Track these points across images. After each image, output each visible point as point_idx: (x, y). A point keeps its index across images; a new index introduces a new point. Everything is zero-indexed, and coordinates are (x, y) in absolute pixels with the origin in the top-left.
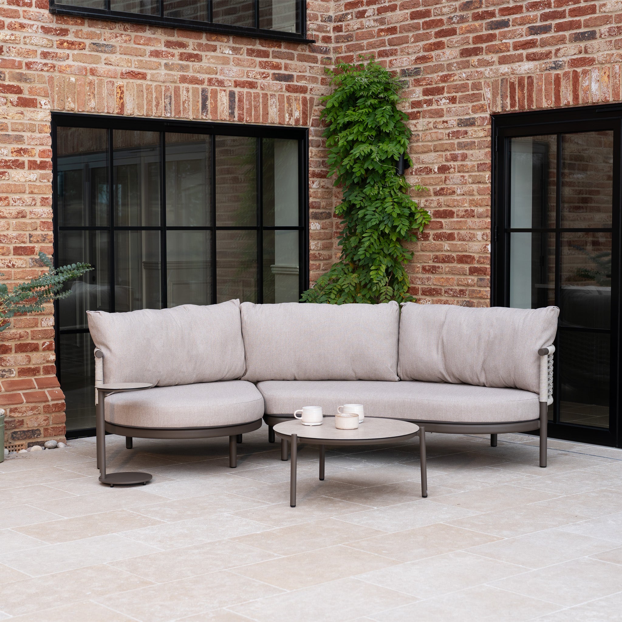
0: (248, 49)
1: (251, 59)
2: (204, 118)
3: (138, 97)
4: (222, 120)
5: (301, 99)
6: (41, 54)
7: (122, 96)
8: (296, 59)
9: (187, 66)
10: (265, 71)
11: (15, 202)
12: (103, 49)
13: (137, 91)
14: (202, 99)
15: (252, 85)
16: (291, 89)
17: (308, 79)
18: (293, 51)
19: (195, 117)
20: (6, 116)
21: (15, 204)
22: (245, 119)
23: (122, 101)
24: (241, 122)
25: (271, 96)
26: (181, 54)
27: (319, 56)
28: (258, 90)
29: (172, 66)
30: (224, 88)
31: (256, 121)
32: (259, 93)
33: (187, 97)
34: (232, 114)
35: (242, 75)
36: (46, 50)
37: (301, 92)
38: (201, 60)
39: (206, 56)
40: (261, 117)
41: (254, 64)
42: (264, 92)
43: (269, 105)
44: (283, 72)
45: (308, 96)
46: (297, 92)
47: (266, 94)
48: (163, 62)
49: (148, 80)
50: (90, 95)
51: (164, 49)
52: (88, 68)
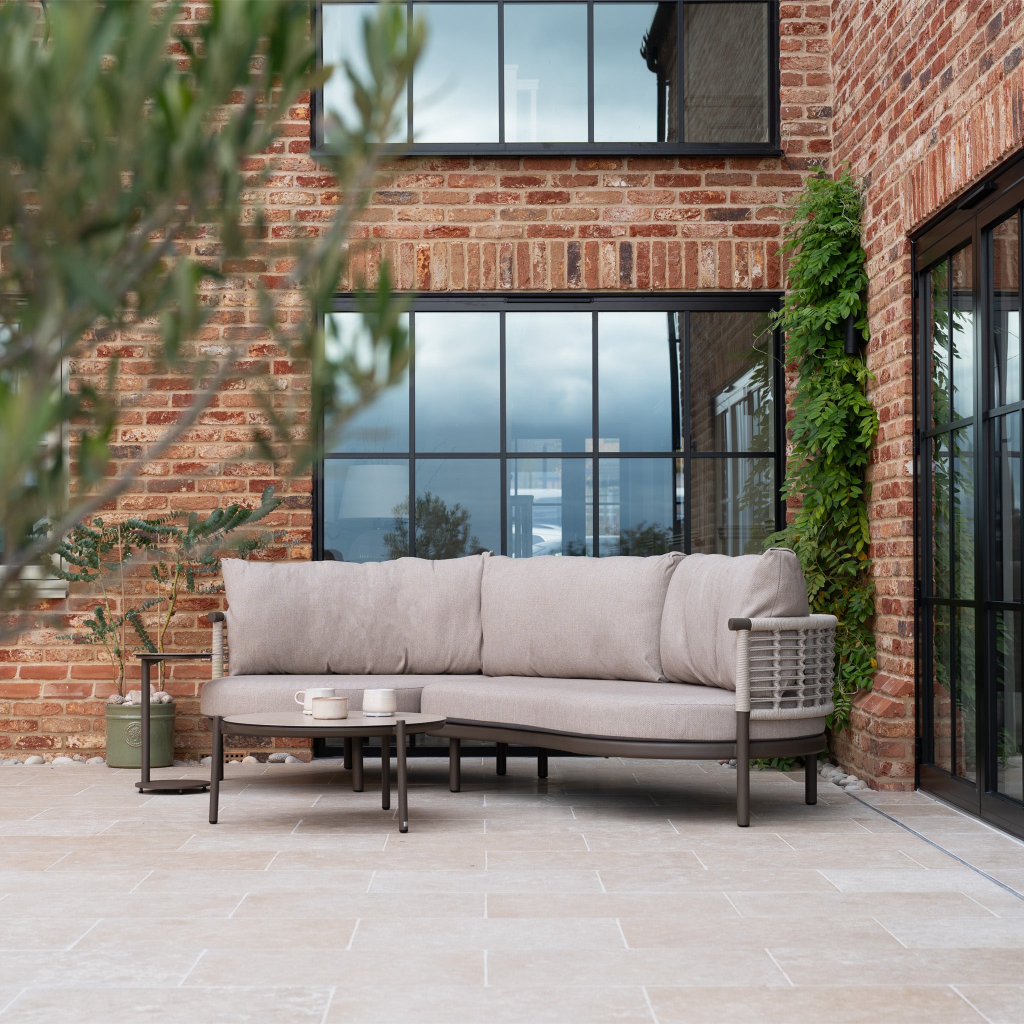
0: (657, 177)
1: (664, 191)
2: (573, 286)
3: (454, 263)
4: (606, 288)
5: (765, 247)
6: (296, 215)
7: (426, 263)
8: (755, 183)
9: (543, 213)
10: (691, 206)
11: (254, 419)
12: (396, 199)
13: (452, 254)
14: (569, 258)
15: (665, 231)
16: (744, 232)
17: (780, 212)
18: (748, 172)
19: (555, 287)
20: (242, 303)
21: (253, 422)
22: (651, 285)
23: (426, 270)
24: (645, 289)
25: (703, 245)
26: (531, 195)
27: (804, 175)
28: (679, 238)
29: (515, 214)
30: (611, 240)
31: (674, 287)
32: (678, 243)
33: (542, 257)
34: (626, 278)
35: (646, 217)
36: (303, 209)
37: (766, 235)
38: (568, 200)
39: (577, 193)
40: (684, 280)
41: (669, 198)
42: (689, 240)
43: (700, 259)
44: (728, 205)
45: (780, 240)
46: (757, 236)
47: (694, 243)
48: (499, 208)
49: (472, 237)
50: (372, 266)
51: (500, 189)
52: (371, 228)
